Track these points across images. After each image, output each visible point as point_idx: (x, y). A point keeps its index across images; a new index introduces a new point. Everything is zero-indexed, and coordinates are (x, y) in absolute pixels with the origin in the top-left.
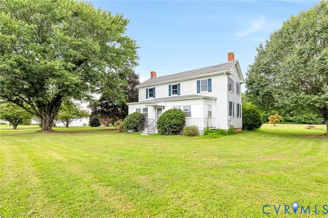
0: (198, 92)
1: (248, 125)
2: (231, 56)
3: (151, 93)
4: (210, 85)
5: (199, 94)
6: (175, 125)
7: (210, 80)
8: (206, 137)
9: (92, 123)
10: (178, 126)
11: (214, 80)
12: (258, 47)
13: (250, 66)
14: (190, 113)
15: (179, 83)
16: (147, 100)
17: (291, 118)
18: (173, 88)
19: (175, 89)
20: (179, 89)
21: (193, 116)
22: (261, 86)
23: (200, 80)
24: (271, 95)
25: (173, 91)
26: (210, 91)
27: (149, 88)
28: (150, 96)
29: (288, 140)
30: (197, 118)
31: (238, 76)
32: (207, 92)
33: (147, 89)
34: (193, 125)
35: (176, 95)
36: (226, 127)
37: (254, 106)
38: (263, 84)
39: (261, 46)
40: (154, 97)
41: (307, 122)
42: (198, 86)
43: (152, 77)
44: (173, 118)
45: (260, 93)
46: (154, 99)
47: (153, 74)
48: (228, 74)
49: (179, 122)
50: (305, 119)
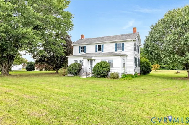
0: (116, 51)
1: (143, 71)
2: (135, 29)
3: (83, 49)
4: (123, 47)
5: (116, 52)
6: (105, 71)
7: (123, 44)
8: (124, 79)
9: (28, 68)
10: (107, 72)
11: (125, 44)
12: (151, 26)
13: (146, 37)
14: (113, 64)
15: (103, 44)
16: (80, 54)
17: (164, 66)
18: (99, 47)
19: (100, 48)
20: (103, 48)
21: (114, 66)
22: (154, 50)
23: (117, 43)
24: (159, 55)
25: (99, 49)
26: (123, 50)
27: (81, 46)
28: (82, 52)
29: (169, 81)
30: (117, 67)
31: (138, 41)
32: (121, 51)
33: (80, 47)
34: (115, 72)
35: (101, 52)
36: (133, 73)
37: (147, 60)
38: (154, 48)
39: (153, 26)
40: (85, 52)
41: (174, 68)
42: (116, 47)
43: (82, 38)
44: (104, 68)
45: (153, 53)
46: (85, 53)
47: (82, 36)
48: (134, 41)
49: (107, 70)
50: (173, 66)
